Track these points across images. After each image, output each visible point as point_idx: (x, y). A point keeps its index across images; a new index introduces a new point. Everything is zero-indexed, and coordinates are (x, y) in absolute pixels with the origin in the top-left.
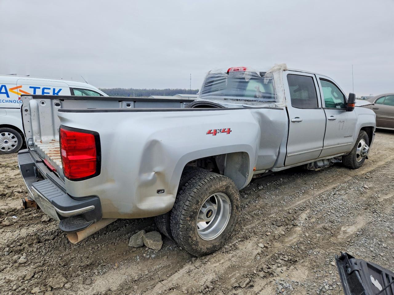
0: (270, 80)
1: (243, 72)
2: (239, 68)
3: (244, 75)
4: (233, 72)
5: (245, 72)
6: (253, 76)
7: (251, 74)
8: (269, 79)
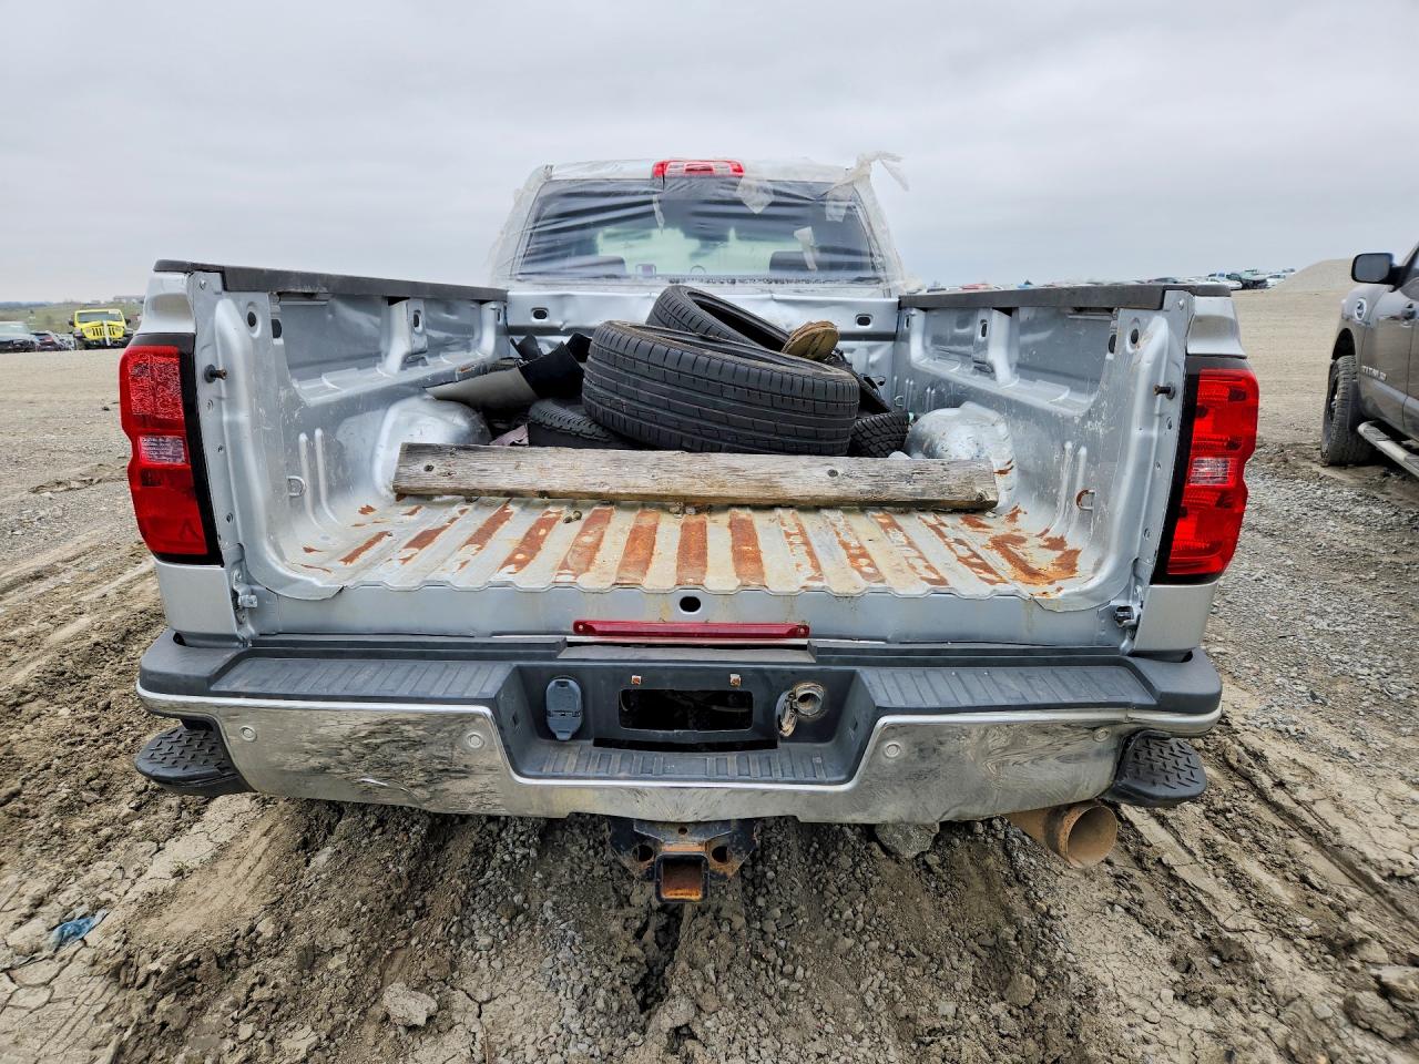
0: (849, 208)
1: (733, 180)
2: (712, 165)
3: (739, 188)
4: (683, 177)
5: (742, 180)
6: (776, 193)
7: (770, 186)
8: (846, 204)
